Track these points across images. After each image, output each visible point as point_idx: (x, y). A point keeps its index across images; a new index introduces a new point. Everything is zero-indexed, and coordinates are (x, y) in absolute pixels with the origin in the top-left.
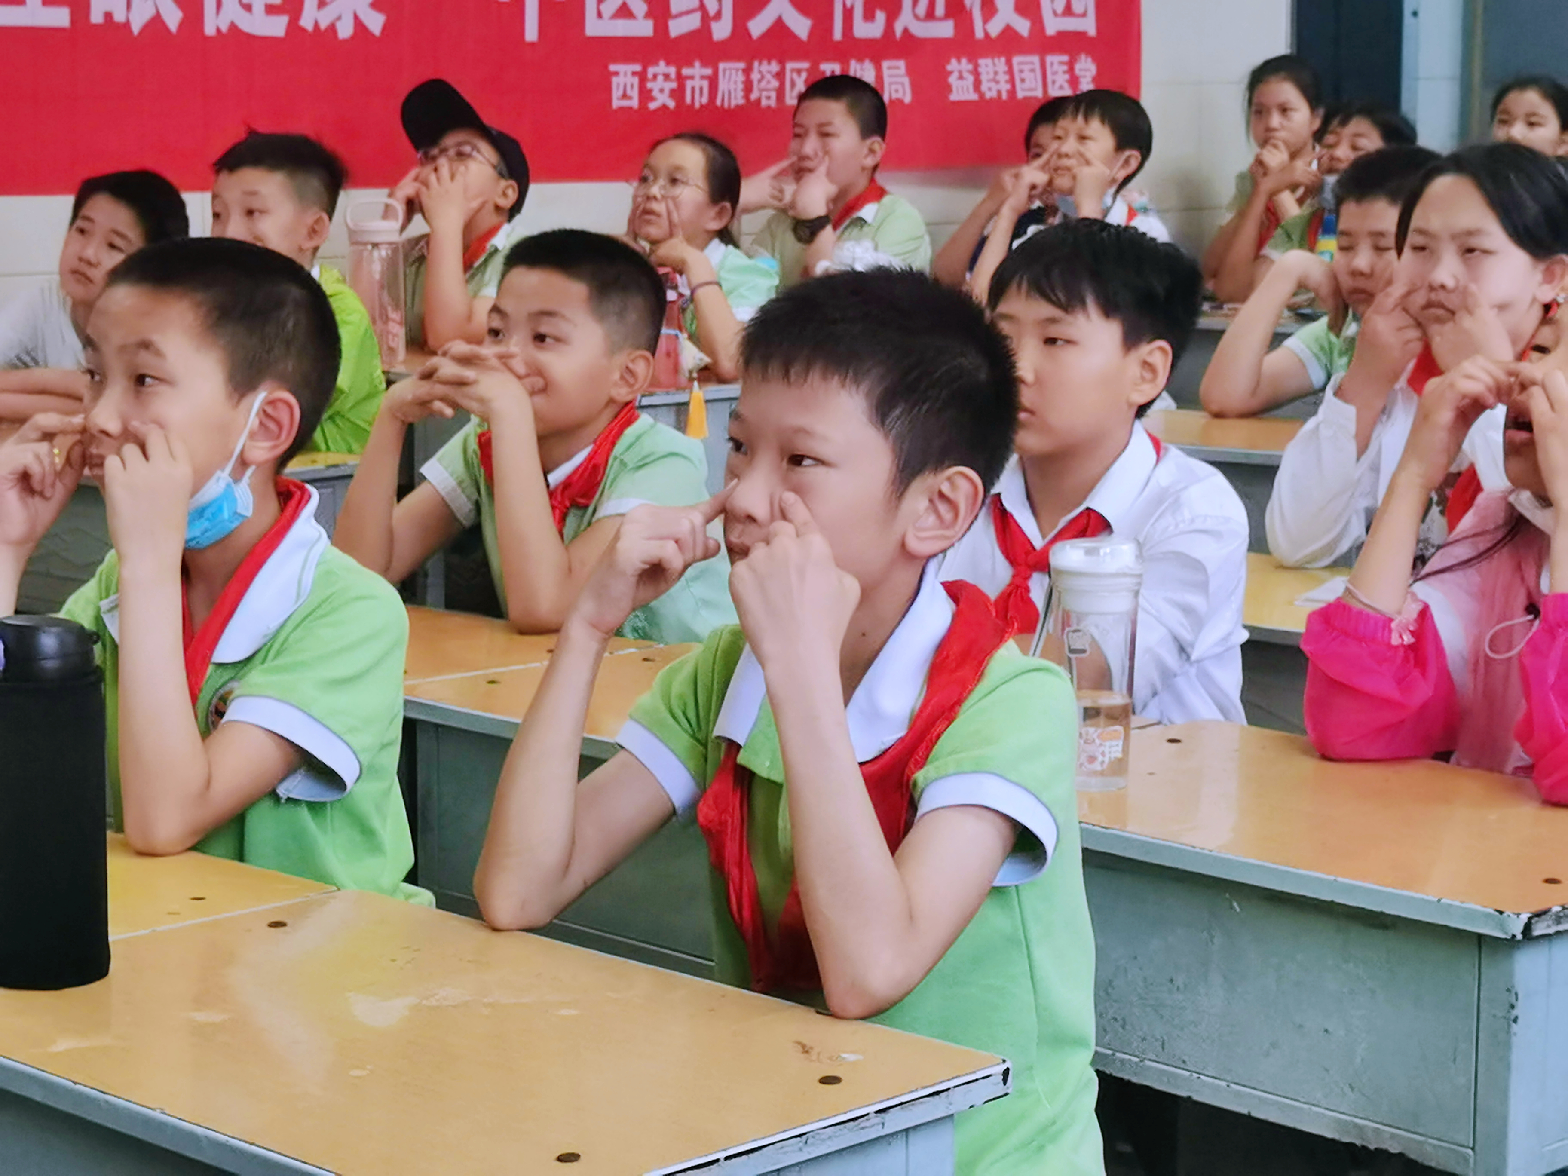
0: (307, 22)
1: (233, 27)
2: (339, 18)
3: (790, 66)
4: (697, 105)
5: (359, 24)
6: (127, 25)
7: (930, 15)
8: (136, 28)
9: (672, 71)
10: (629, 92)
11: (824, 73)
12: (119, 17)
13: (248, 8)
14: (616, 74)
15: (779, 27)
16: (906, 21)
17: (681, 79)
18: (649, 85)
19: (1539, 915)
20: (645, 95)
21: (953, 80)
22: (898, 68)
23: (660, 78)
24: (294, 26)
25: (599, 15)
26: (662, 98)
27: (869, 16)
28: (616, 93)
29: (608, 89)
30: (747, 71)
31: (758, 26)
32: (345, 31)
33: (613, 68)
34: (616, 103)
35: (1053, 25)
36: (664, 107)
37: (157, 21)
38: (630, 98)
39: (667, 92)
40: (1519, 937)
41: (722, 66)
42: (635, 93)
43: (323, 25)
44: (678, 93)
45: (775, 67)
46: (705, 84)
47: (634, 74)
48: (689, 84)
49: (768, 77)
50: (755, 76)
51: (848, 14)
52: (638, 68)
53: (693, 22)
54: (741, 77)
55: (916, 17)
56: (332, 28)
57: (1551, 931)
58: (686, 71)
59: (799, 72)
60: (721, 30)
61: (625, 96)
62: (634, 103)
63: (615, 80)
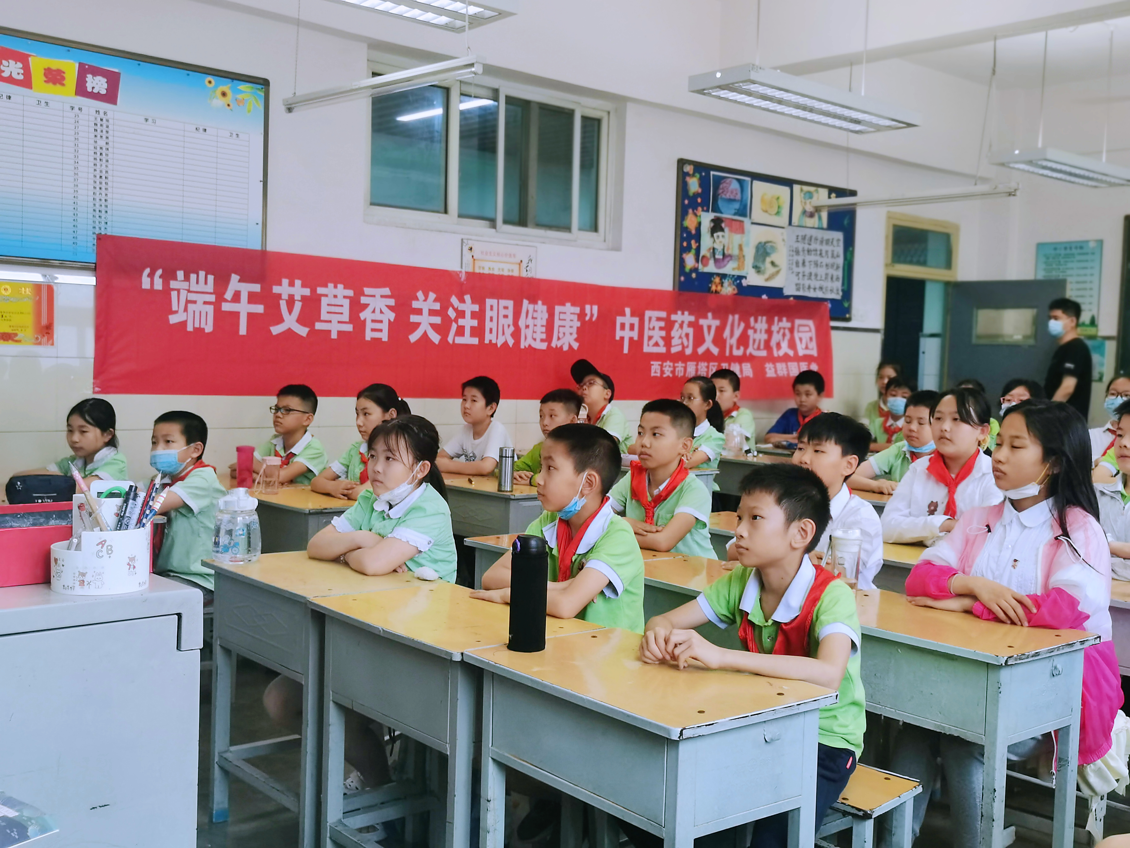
0: (553, 345)
1: (530, 346)
2: (564, 344)
3: (711, 364)
4: (679, 376)
5: (570, 346)
6: (496, 344)
7: (759, 348)
8: (499, 346)
9: (671, 364)
10: (657, 371)
11: (722, 367)
12: (494, 342)
13: (535, 340)
14: (653, 365)
15: (708, 351)
16: (750, 350)
17: (674, 367)
18: (664, 369)
19: (1010, 657)
20: (662, 372)
21: (767, 370)
22: (747, 366)
23: (668, 367)
24: (549, 346)
25: (648, 345)
26: (668, 373)
27: (738, 348)
28: (653, 371)
29: (650, 371)
30: (697, 365)
31: (701, 350)
32: (566, 348)
33: (652, 363)
34: (653, 374)
35: (801, 352)
36: (668, 377)
37: (506, 343)
38: (657, 373)
39: (669, 371)
40: (1004, 664)
41: (688, 363)
42: (659, 371)
43: (559, 346)
44: (673, 372)
45: (706, 364)
46: (683, 369)
47: (659, 365)
48: (677, 369)
49: (704, 367)
50: (699, 367)
51: (731, 347)
52: (660, 363)
53: (679, 349)
54: (694, 367)
55: (754, 349)
56: (561, 347)
57: (1013, 663)
58: (676, 365)
59: (714, 366)
60: (689, 351)
61: (655, 372)
62: (659, 375)
63: (652, 367)
